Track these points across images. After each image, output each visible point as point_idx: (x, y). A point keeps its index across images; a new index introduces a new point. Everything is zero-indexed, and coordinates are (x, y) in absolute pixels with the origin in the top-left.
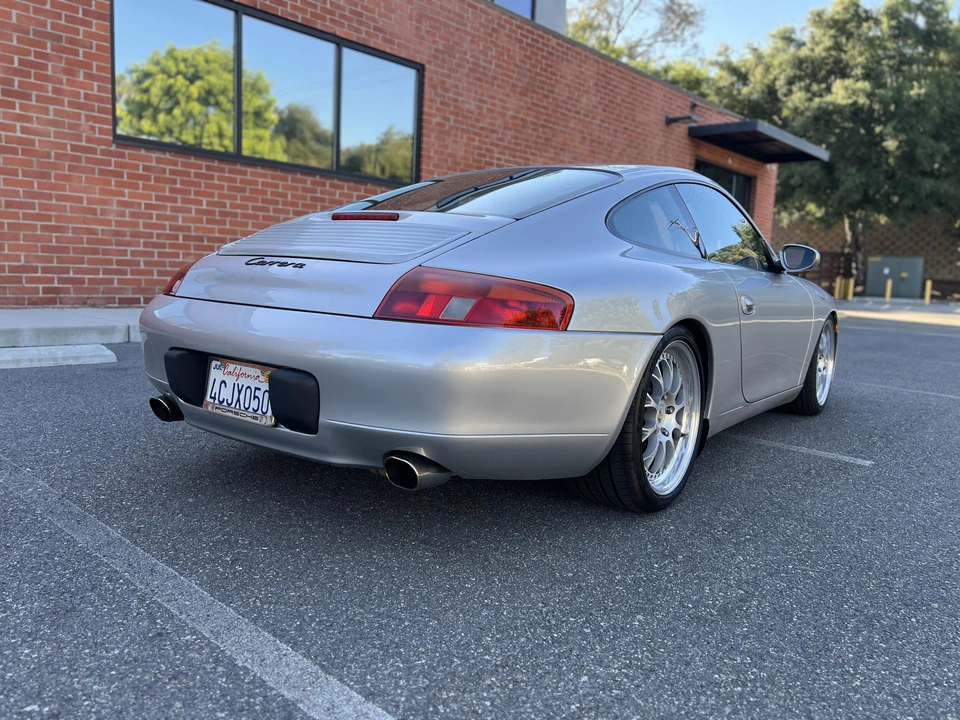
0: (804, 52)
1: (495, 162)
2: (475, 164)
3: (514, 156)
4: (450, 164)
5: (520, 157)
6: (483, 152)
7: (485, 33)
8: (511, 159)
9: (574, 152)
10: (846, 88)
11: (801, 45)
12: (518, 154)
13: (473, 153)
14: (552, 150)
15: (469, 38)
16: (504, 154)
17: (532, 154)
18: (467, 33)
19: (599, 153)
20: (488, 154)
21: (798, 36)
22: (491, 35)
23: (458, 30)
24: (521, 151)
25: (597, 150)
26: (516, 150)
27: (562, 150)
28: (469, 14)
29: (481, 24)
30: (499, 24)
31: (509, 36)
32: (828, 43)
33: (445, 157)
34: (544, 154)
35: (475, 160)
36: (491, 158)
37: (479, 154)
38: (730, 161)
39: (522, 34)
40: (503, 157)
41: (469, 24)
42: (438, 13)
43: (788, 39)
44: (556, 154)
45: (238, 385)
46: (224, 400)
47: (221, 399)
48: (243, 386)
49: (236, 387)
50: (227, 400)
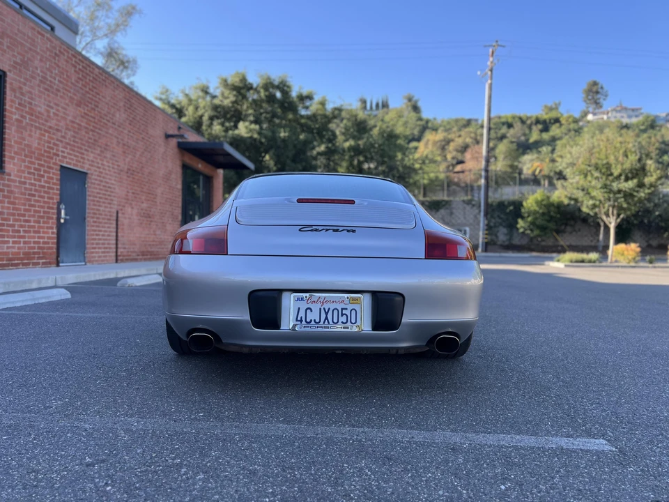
0: (217, 102)
1: (60, 153)
2: (46, 154)
3: (74, 151)
4: (26, 152)
5: (78, 152)
6: (51, 145)
7: (50, 55)
8: (71, 152)
9: (113, 152)
10: (246, 127)
11: (214, 97)
12: (76, 149)
13: (44, 146)
14: (99, 149)
15: (39, 57)
16: (66, 148)
17: (86, 150)
18: (38, 53)
19: (128, 154)
20: (55, 147)
21: (211, 90)
22: (55, 59)
23: (30, 49)
24: (78, 147)
25: (127, 152)
26: (74, 146)
27: (105, 149)
28: (39, 39)
29: (47, 48)
30: (60, 51)
31: (67, 62)
32: (232, 98)
33: (23, 147)
34: (94, 151)
35: (45, 151)
36: (57, 150)
37: (48, 147)
38: (200, 166)
39: (75, 62)
40: (66, 151)
41: (39, 47)
42: (16, 34)
43: (205, 91)
44: (101, 151)
45: (324, 309)
46: (311, 321)
47: (308, 320)
48: (329, 309)
49: (322, 310)
50: (315, 320)
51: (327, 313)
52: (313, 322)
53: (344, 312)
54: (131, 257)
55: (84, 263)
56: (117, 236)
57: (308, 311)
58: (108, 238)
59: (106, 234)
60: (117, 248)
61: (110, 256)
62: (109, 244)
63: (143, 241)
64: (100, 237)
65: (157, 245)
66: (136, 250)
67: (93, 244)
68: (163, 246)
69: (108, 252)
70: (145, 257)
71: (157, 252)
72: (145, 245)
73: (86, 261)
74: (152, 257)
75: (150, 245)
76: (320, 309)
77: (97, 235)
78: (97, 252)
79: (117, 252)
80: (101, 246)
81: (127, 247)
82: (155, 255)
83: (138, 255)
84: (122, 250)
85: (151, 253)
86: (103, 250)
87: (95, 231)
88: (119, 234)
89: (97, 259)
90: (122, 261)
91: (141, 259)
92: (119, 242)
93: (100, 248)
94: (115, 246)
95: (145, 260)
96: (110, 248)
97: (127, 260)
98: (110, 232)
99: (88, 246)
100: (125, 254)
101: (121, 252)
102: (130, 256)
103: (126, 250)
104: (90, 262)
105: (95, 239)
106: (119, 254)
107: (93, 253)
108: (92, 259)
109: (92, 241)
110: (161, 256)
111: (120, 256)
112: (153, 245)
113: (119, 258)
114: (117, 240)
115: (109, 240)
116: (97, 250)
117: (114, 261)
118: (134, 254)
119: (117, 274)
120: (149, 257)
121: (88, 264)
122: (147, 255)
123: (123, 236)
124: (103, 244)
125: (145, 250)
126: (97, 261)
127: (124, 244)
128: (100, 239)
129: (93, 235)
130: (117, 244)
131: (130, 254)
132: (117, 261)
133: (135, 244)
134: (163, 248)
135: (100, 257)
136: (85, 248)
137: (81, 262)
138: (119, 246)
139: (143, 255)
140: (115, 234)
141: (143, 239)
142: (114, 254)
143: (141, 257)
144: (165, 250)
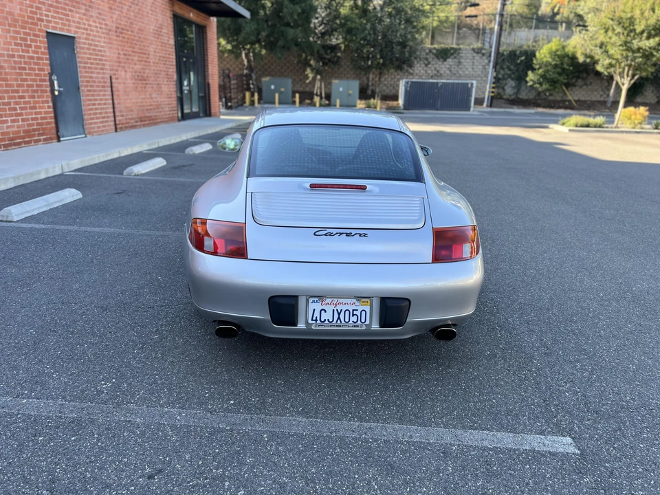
1: (45, 18)
2: (30, 21)
3: (58, 13)
4: (10, 22)
5: (62, 14)
6: (34, 10)
8: (55, 15)
9: (98, 9)
12: (60, 11)
13: (27, 12)
14: (84, 7)
16: (50, 11)
17: (71, 11)
19: (115, 9)
20: (38, 11)
24: (62, 8)
25: (113, 7)
26: (58, 8)
27: (90, 6)
33: (5, 15)
34: (78, 10)
35: (29, 17)
36: (41, 14)
37: (31, 12)
38: (191, 15)
40: (50, 14)
44: (86, 10)
45: (337, 310)
46: (325, 320)
47: (322, 320)
48: (341, 310)
49: (336, 312)
50: (328, 320)
51: (339, 314)
52: (327, 322)
53: (355, 312)
54: (130, 125)
55: (84, 136)
56: (113, 104)
57: (323, 312)
58: (105, 106)
59: (102, 102)
60: (115, 116)
61: (109, 126)
62: (106, 113)
63: (140, 106)
64: (97, 106)
65: (154, 109)
66: (134, 116)
67: (90, 114)
68: (160, 110)
69: (106, 122)
70: (143, 123)
71: (155, 116)
72: (143, 111)
73: (86, 132)
74: (151, 121)
75: (147, 110)
76: (334, 310)
77: (94, 105)
78: (95, 123)
79: (115, 121)
80: (98, 116)
81: (124, 114)
82: (153, 120)
83: (137, 122)
84: (120, 118)
85: (150, 118)
86: (101, 120)
87: (90, 100)
88: (115, 102)
89: (96, 129)
90: (121, 128)
91: (140, 126)
92: (116, 110)
93: (97, 118)
94: (112, 115)
95: (144, 125)
96: (108, 117)
97: (126, 128)
98: (106, 100)
99: (85, 117)
100: (124, 121)
101: (120, 121)
102: (128, 123)
103: (124, 118)
104: (90, 133)
105: (91, 109)
106: (117, 122)
107: (91, 124)
108: (92, 130)
109: (89, 112)
110: (159, 120)
111: (119, 124)
112: (151, 109)
113: (118, 127)
114: (114, 108)
115: (106, 108)
116: (95, 121)
117: (114, 130)
118: (133, 121)
119: (120, 154)
120: (147, 122)
121: (88, 136)
122: (145, 121)
123: (119, 103)
124: (101, 113)
125: (143, 115)
126: (96, 132)
127: (121, 111)
128: (96, 109)
129: (89, 105)
130: (114, 112)
131: (128, 121)
132: (116, 130)
133: (132, 111)
134: (160, 112)
135: (99, 127)
136: (83, 120)
137: (81, 134)
138: (117, 114)
139: (141, 121)
140: (111, 102)
141: (140, 104)
142: (113, 123)
143: (139, 123)
144: (163, 113)
